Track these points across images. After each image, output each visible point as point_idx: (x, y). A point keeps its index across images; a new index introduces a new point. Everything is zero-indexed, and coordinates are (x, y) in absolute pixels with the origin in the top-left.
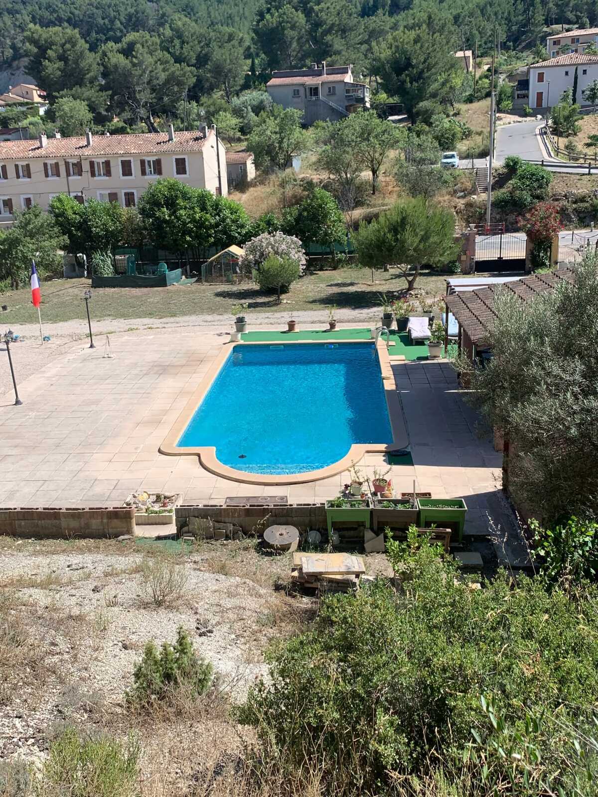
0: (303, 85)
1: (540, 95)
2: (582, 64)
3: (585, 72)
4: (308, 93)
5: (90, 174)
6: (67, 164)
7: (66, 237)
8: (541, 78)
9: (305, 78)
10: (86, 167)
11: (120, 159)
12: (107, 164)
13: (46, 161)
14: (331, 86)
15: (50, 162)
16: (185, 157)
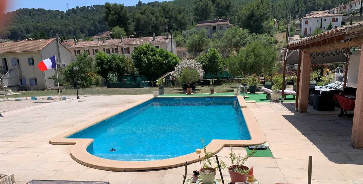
0: (210, 26)
1: (306, 30)
2: (324, 17)
3: (325, 20)
4: (212, 29)
5: (121, 53)
6: (113, 49)
7: (99, 68)
8: (306, 23)
9: (211, 23)
10: (120, 50)
11: (133, 47)
12: (128, 49)
13: (105, 48)
14: (221, 26)
15: (106, 48)
16: (159, 45)
